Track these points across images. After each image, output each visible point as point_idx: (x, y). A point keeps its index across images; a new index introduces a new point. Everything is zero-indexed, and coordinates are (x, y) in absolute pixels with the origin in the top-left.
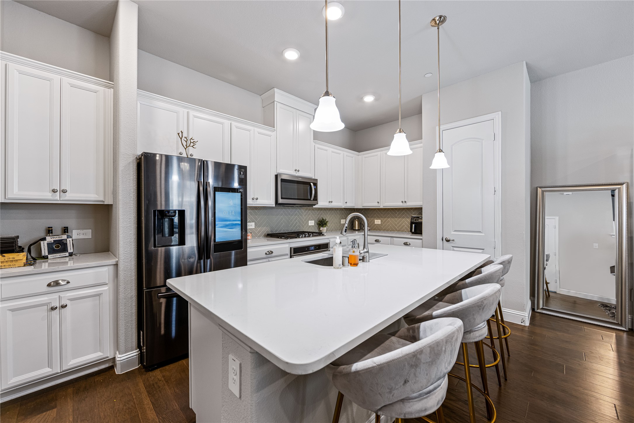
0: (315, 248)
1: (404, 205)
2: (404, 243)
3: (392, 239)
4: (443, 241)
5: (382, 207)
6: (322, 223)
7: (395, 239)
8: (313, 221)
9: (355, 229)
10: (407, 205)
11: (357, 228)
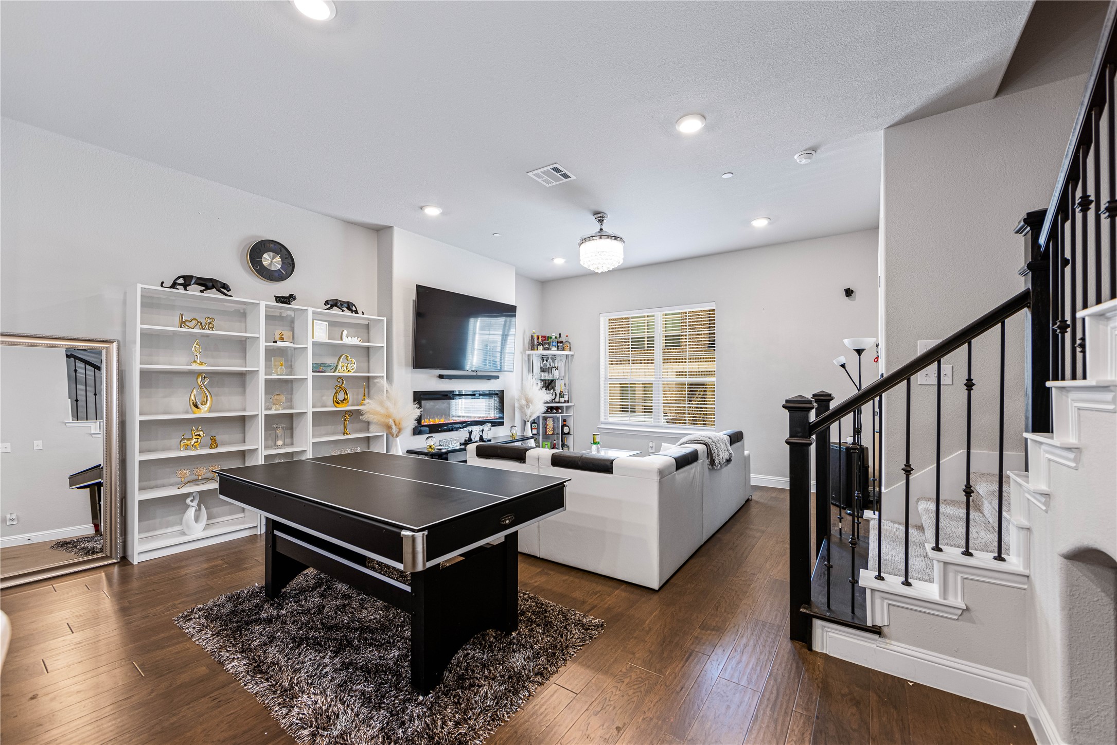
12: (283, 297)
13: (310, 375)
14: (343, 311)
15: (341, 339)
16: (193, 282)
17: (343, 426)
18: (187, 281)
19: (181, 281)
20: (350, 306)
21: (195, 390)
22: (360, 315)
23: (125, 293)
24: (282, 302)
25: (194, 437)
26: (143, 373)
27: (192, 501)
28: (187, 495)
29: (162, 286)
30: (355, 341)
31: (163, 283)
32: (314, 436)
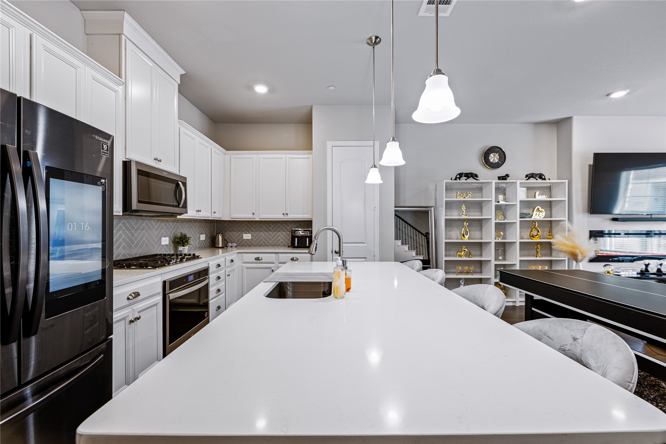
0: (194, 277)
1: (285, 218)
2: (291, 259)
3: (277, 255)
4: (332, 253)
5: (257, 219)
6: (181, 240)
7: (280, 255)
8: (167, 239)
9: (217, 246)
10: (288, 218)
11: (220, 246)
12: (502, 177)
13: (518, 220)
14: (537, 180)
15: (535, 197)
16: (463, 175)
17: (536, 251)
18: (461, 175)
19: (458, 176)
20: (541, 176)
21: (463, 229)
22: (547, 181)
23: (436, 186)
24: (502, 179)
25: (463, 251)
26: (446, 220)
27: (462, 282)
28: (460, 279)
29: (451, 180)
30: (544, 198)
31: (452, 178)
32: (520, 256)
